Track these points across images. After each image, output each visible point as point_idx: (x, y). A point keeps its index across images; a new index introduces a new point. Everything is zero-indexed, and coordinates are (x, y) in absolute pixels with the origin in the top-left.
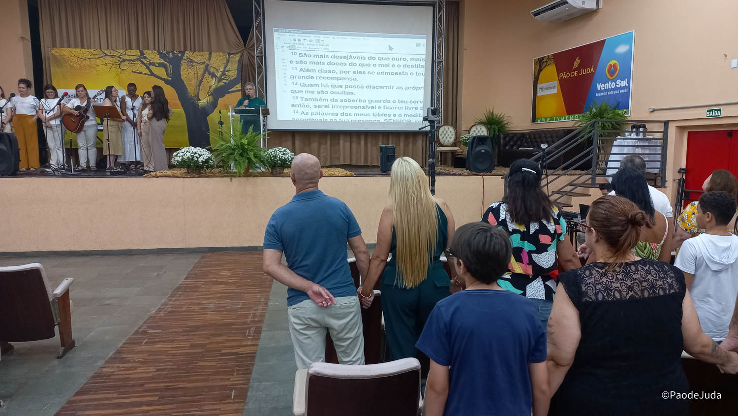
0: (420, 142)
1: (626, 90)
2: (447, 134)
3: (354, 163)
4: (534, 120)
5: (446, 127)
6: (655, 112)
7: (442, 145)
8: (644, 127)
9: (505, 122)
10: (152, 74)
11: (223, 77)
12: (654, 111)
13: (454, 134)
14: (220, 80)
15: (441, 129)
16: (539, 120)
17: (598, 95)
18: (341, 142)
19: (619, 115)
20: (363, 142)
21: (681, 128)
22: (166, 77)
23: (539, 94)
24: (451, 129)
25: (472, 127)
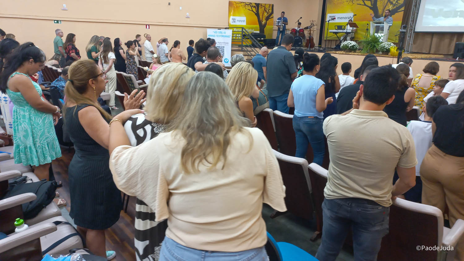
10: (365, 5)
11: (396, 4)
14: (394, 5)
22: (371, 6)
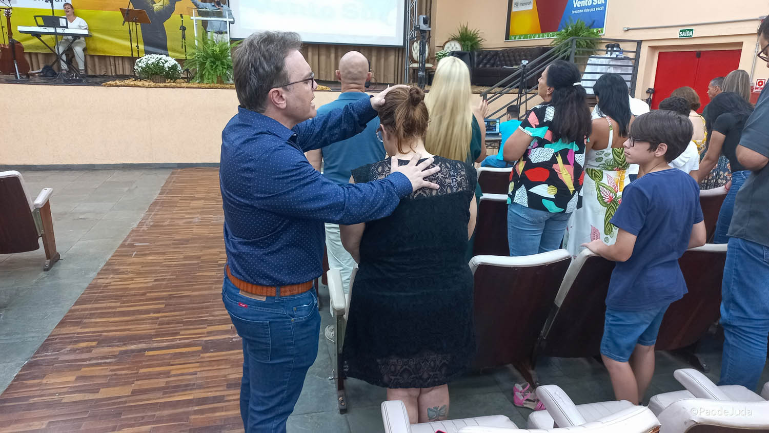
0: (392, 58)
1: (602, 8)
4: (507, 37)
6: (630, 31)
7: (415, 61)
8: (618, 46)
9: (479, 39)
12: (628, 30)
15: (411, 45)
16: (513, 38)
17: (574, 12)
19: (593, 33)
20: (333, 56)
21: (653, 48)
23: (514, 10)
25: (447, 42)
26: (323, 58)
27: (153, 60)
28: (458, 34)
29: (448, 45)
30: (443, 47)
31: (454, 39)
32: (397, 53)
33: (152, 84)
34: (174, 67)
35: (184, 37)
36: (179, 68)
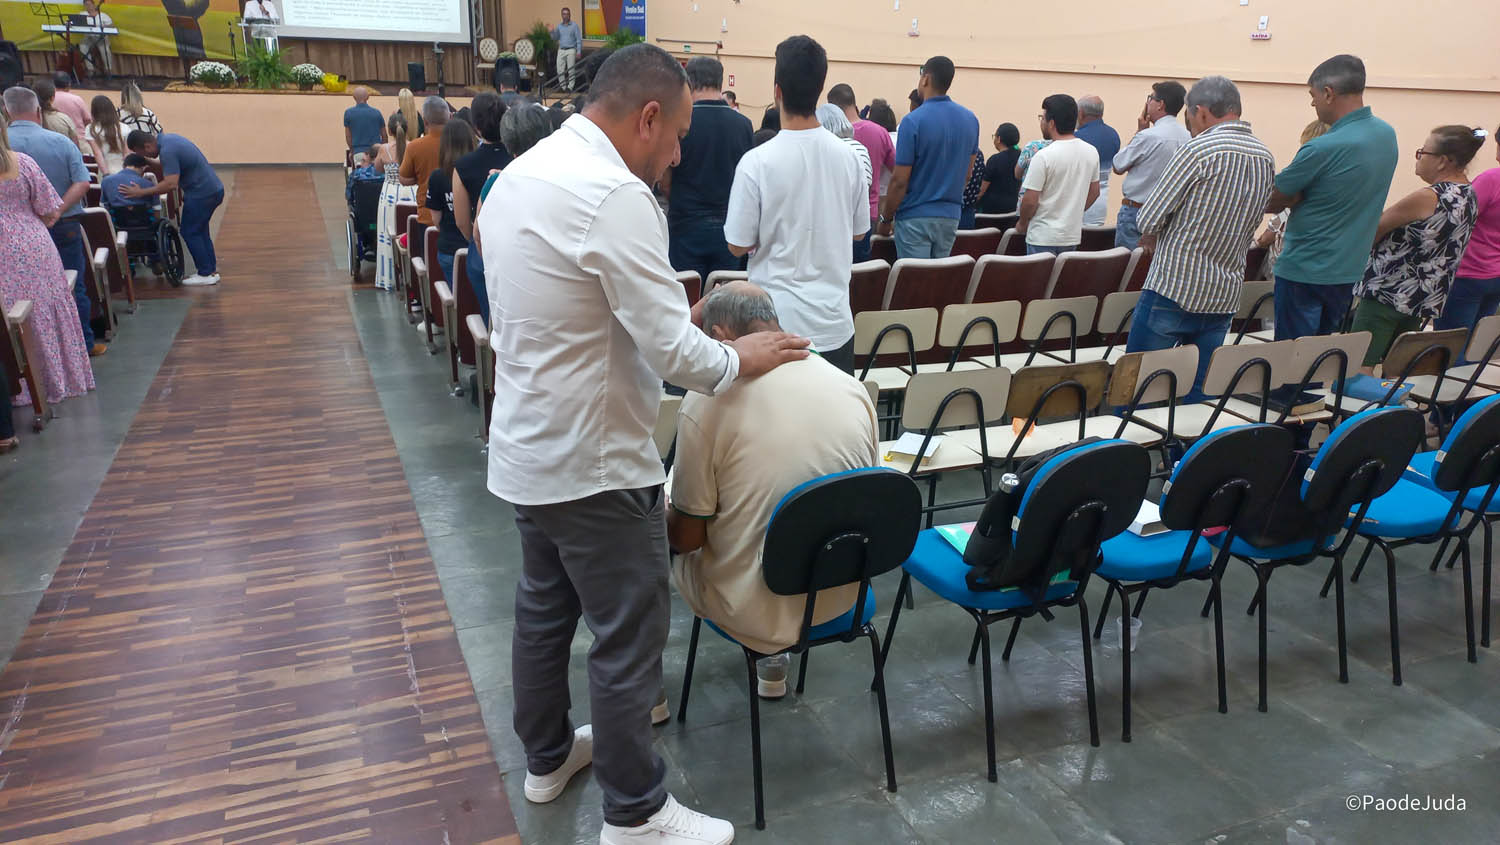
0: (460, 56)
1: (642, 18)
2: (489, 49)
3: (382, 79)
5: (488, 40)
7: (484, 61)
13: (496, 46)
15: (482, 42)
17: (627, 18)
18: (365, 52)
20: (391, 55)
23: (586, 7)
24: (494, 43)
25: (517, 41)
26: (381, 56)
27: (209, 68)
28: (532, 33)
29: (519, 43)
30: (514, 45)
31: (529, 37)
32: (466, 52)
33: (211, 90)
34: (229, 74)
35: (233, 43)
36: (233, 75)
